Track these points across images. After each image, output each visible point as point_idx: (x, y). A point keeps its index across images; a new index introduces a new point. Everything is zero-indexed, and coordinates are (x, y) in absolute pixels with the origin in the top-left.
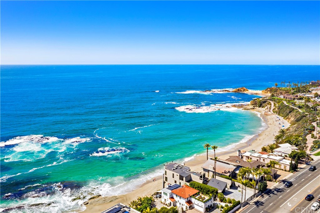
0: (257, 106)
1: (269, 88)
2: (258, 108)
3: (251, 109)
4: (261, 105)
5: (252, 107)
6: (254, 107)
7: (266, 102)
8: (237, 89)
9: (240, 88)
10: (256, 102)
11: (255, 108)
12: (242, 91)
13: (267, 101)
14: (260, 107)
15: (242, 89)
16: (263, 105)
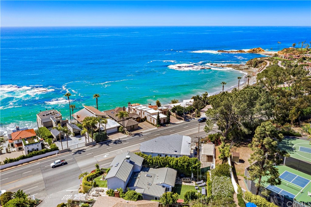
0: (252, 66)
1: (285, 49)
2: (253, 68)
3: (245, 69)
4: (256, 65)
5: (246, 67)
6: (249, 67)
7: (262, 62)
8: (252, 49)
9: (256, 48)
10: (252, 62)
11: (251, 68)
12: (258, 51)
13: (264, 61)
14: (255, 67)
15: (257, 50)
16: (259, 65)
